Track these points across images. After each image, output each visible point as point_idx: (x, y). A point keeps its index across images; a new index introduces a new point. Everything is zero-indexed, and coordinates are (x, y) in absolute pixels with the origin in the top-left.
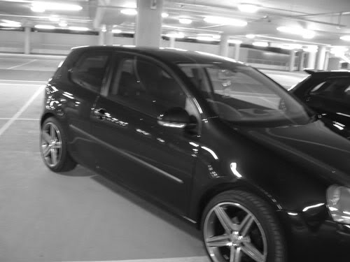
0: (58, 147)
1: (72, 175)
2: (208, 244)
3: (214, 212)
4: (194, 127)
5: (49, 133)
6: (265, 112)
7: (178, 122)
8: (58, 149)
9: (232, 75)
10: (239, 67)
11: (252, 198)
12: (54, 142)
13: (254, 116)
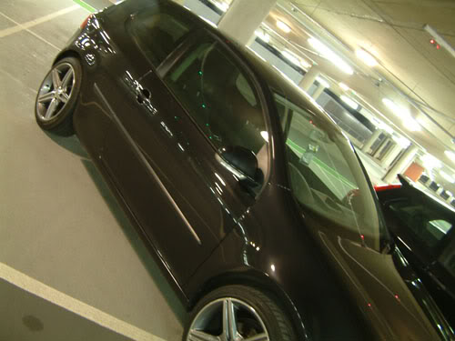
0: (63, 100)
1: (56, 141)
2: (190, 336)
3: (222, 303)
4: (255, 186)
5: (62, 76)
6: (339, 209)
7: (237, 168)
8: (61, 104)
9: (326, 142)
10: (338, 136)
11: (280, 317)
12: (61, 91)
13: (327, 209)
